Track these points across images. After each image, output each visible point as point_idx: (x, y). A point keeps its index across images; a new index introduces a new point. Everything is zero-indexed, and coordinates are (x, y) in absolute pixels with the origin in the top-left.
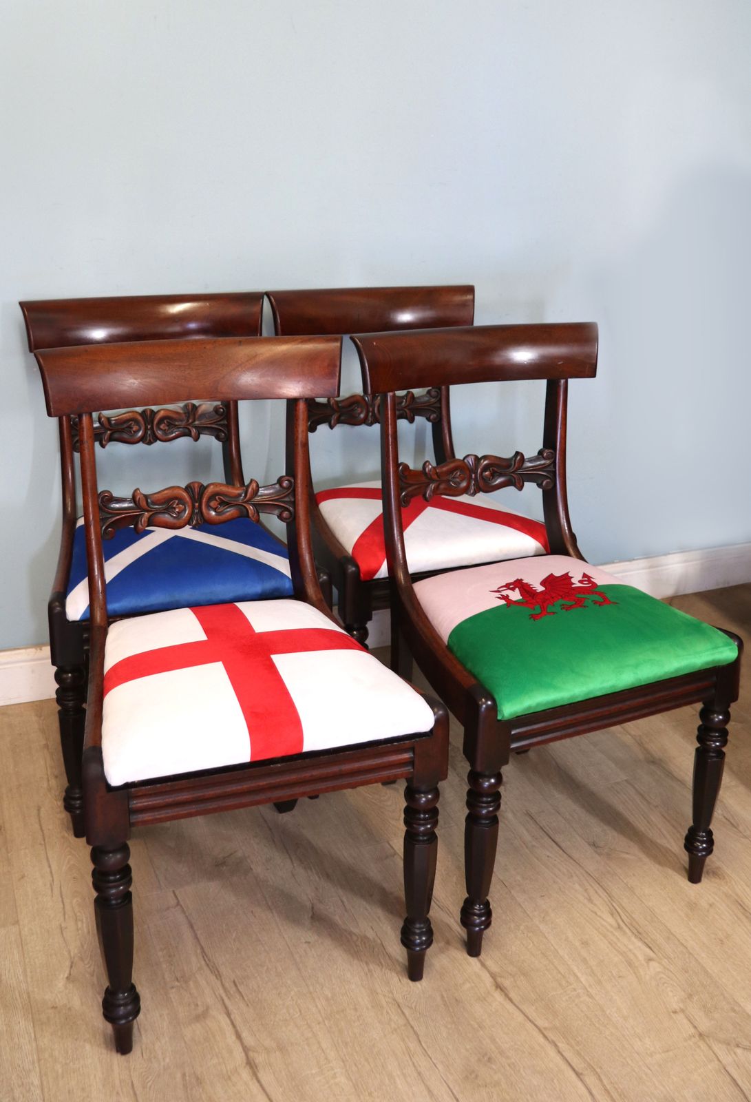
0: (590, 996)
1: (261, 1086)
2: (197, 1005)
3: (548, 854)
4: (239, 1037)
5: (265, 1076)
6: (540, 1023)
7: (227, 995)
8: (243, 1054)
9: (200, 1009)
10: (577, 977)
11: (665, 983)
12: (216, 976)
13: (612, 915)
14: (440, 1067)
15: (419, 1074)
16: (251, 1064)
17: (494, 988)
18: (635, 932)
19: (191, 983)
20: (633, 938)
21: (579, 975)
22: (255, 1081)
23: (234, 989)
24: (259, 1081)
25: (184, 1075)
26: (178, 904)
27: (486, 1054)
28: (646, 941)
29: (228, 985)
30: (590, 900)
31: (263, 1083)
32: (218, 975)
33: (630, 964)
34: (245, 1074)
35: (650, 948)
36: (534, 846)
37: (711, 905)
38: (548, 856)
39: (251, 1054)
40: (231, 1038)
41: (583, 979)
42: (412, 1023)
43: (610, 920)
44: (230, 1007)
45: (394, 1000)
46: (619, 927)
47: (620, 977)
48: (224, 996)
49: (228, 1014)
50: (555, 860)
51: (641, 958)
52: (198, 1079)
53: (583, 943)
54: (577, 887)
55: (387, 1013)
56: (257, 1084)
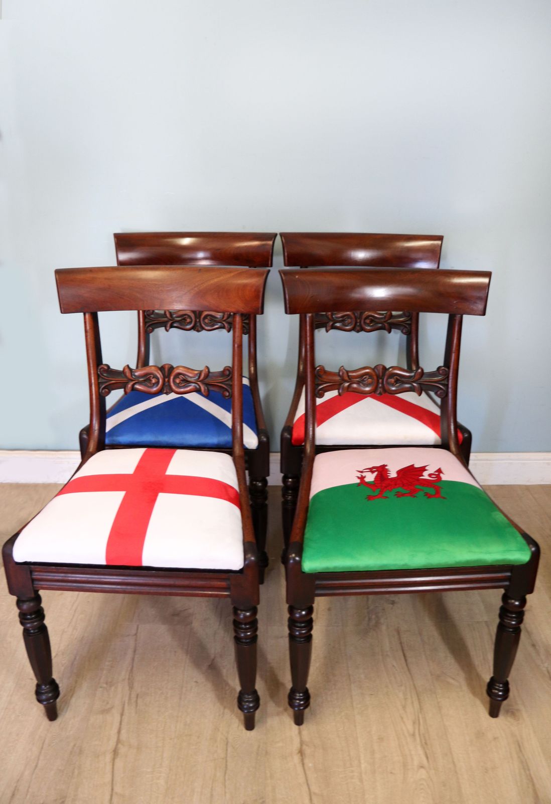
0: (361, 781)
1: (113, 768)
2: (108, 703)
3: (395, 664)
4: (119, 732)
5: (119, 763)
6: (315, 788)
7: (128, 703)
8: (115, 744)
9: (109, 706)
10: (360, 763)
11: (422, 789)
12: (130, 687)
13: (414, 723)
14: (228, 795)
15: (212, 796)
16: (115, 752)
17: (297, 751)
18: (423, 741)
19: (113, 688)
20: (419, 747)
21: (362, 761)
22: (111, 764)
23: (135, 699)
24: (113, 765)
25: (74, 745)
26: (136, 634)
27: (262, 798)
28: (427, 751)
29: (134, 696)
30: (404, 707)
31: (115, 767)
32: (131, 687)
33: (405, 765)
34: (109, 757)
35: (427, 758)
36: (387, 655)
37: (495, 739)
38: (393, 666)
39: (120, 745)
40: (114, 731)
41: (363, 766)
42: (228, 759)
43: (410, 727)
44: (126, 711)
45: (227, 739)
46: (414, 735)
47: (391, 773)
48: (127, 701)
49: (122, 715)
50: (396, 670)
51: (416, 763)
52: (81, 751)
53: (379, 739)
54: (401, 695)
55: (217, 747)
56: (111, 767)
